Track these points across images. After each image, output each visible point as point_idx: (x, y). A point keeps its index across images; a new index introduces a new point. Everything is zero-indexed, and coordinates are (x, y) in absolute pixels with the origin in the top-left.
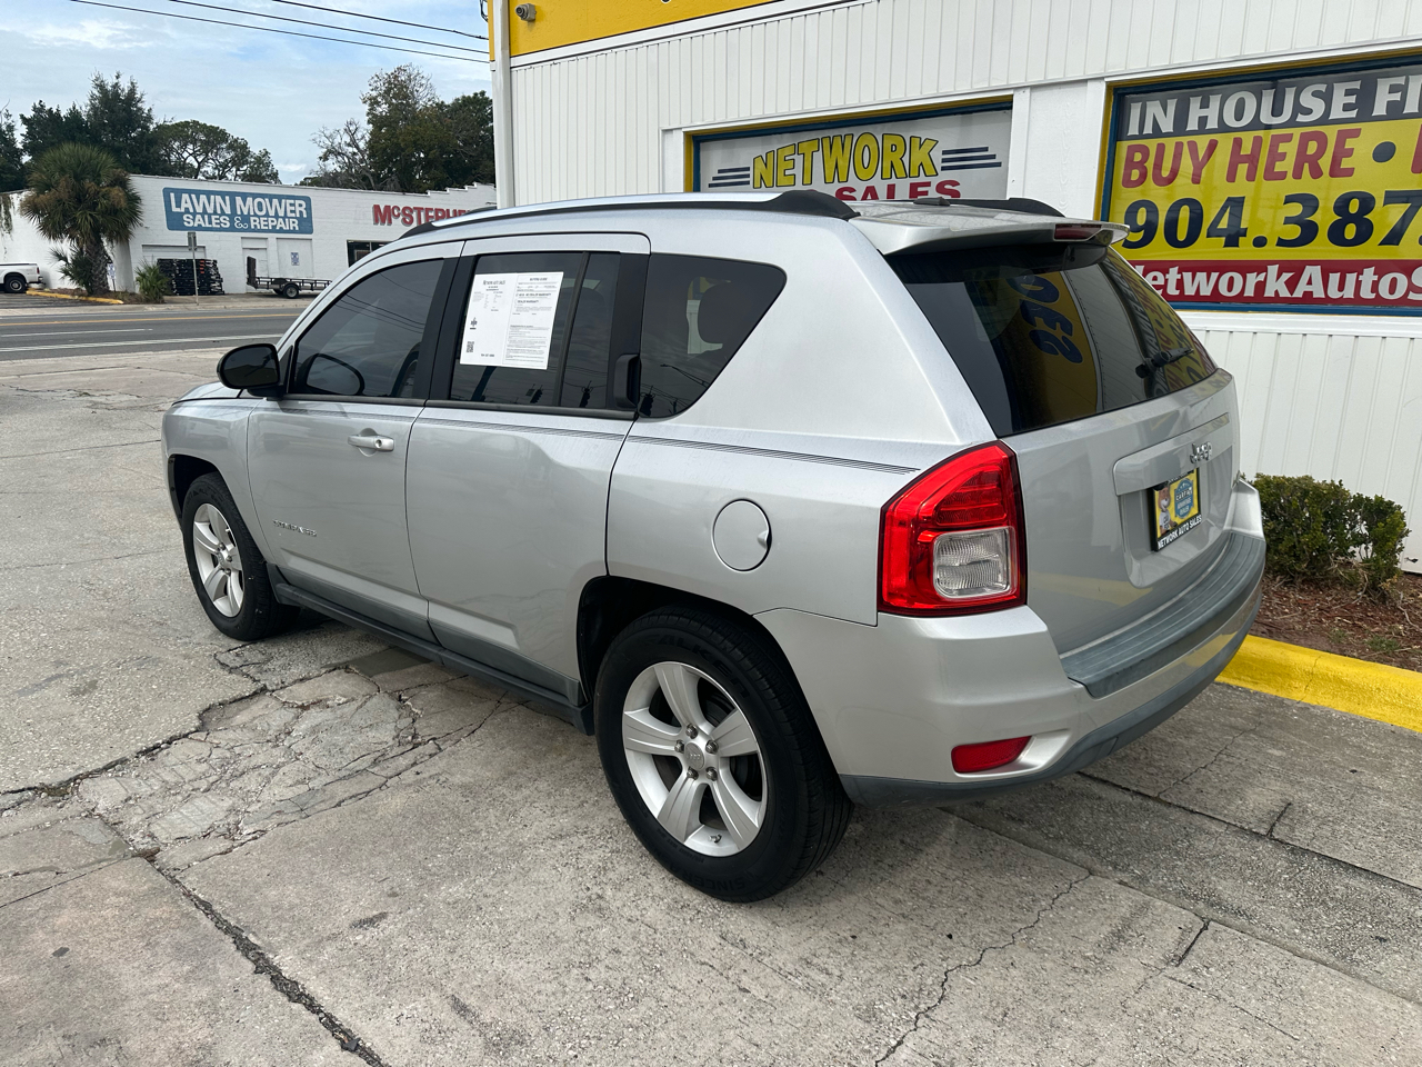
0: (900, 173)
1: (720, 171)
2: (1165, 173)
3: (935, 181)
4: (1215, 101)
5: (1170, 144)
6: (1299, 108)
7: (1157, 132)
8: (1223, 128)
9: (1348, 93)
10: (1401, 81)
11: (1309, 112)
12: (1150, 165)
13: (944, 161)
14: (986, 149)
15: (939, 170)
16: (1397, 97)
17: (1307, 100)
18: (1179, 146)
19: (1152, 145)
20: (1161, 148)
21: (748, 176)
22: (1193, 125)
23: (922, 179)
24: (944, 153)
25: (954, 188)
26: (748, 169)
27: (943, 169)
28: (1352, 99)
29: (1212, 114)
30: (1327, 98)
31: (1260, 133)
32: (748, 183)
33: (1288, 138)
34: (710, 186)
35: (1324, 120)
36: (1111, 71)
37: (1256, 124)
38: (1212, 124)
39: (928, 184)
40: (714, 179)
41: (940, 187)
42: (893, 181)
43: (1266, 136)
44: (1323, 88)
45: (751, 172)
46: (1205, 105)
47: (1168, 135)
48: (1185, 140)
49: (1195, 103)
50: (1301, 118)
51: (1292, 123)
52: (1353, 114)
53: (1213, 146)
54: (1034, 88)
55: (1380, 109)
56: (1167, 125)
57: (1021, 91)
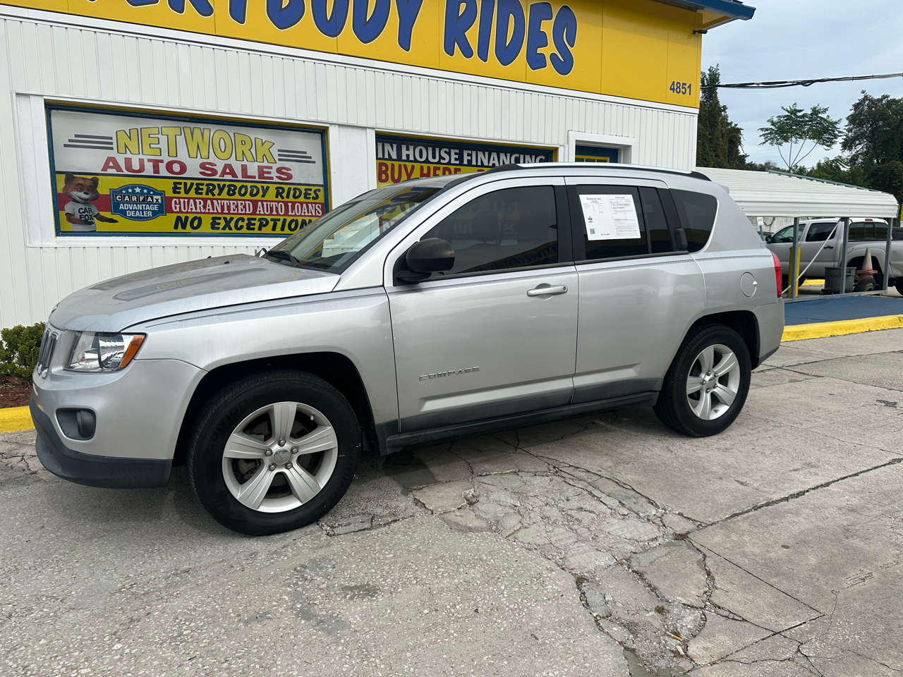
0: (250, 158)
1: (76, 136)
2: (396, 177)
3: (275, 167)
4: (411, 148)
5: (396, 164)
6: (441, 157)
7: (390, 158)
8: (416, 161)
9: (456, 154)
10: (470, 152)
11: (444, 159)
12: (389, 172)
13: (279, 155)
14: (305, 153)
15: (277, 160)
16: (469, 158)
17: (443, 155)
18: (400, 166)
19: (389, 163)
20: (393, 165)
21: (112, 143)
22: (404, 157)
23: (266, 164)
24: (279, 151)
25: (289, 172)
26: (111, 138)
27: (280, 160)
28: (457, 156)
29: (411, 153)
30: (449, 154)
31: (429, 165)
32: (112, 149)
33: (439, 169)
34: (65, 146)
35: (449, 163)
36: (378, 126)
37: (427, 161)
38: (412, 158)
39: (271, 168)
40: (70, 141)
41: (279, 170)
42: (245, 162)
43: (432, 166)
44: (447, 150)
45: (114, 141)
46: (408, 149)
47: (394, 160)
48: (402, 163)
49: (404, 147)
50: (442, 161)
51: (439, 163)
52: (458, 162)
53: (413, 167)
54: (340, 125)
55: (465, 162)
56: (394, 156)
57: (333, 126)
